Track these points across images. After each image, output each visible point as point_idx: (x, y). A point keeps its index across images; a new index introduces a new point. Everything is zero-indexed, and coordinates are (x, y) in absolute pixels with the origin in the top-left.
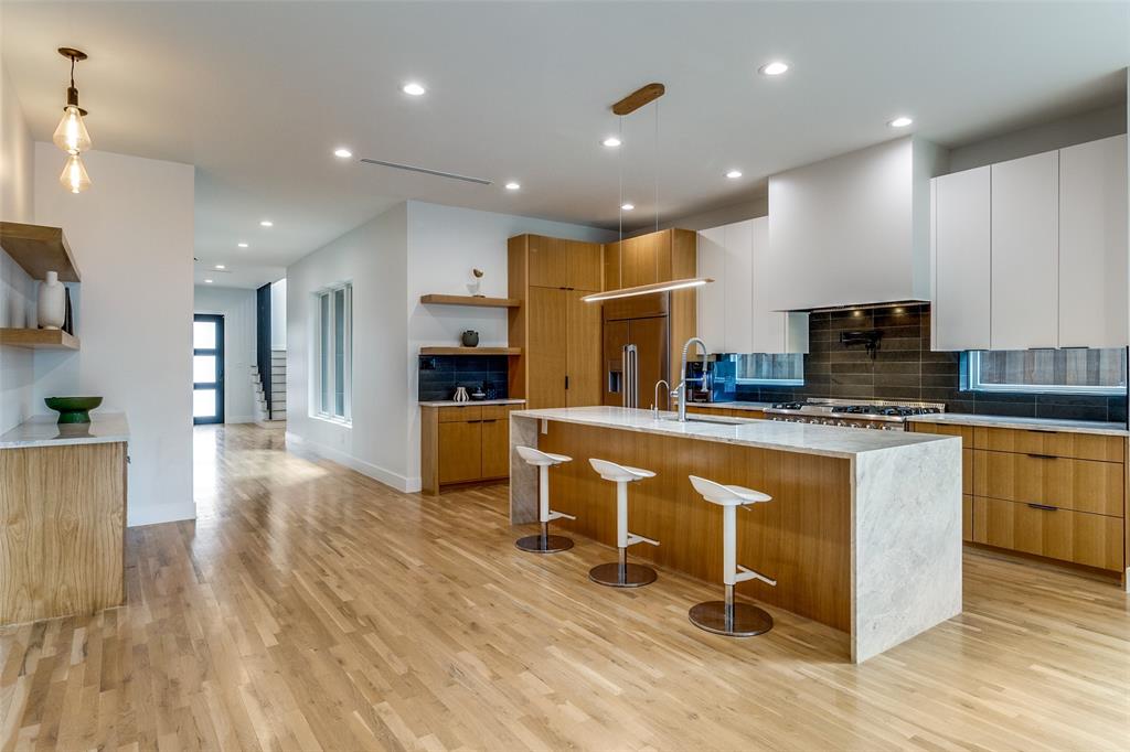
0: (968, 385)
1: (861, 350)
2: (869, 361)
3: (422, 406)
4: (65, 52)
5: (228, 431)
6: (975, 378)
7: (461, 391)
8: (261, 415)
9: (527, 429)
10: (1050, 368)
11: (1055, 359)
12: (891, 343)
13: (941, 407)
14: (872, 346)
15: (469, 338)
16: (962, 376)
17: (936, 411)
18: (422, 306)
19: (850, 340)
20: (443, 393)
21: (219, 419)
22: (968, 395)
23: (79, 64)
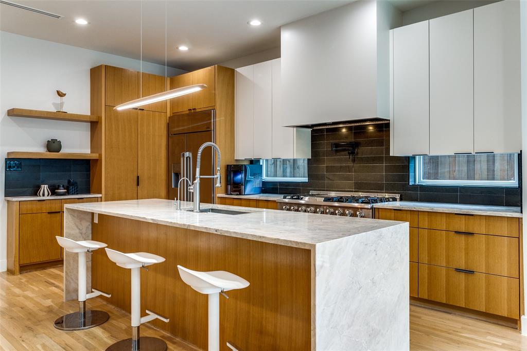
0: (415, 181)
1: (344, 156)
2: (350, 164)
3: (8, 201)
6: (419, 176)
7: (45, 188)
9: (81, 220)
10: (465, 168)
11: (468, 162)
12: (364, 151)
13: (398, 196)
14: (353, 153)
15: (53, 146)
16: (411, 174)
17: (394, 200)
18: (9, 118)
19: (338, 148)
20: (30, 190)
22: (416, 188)
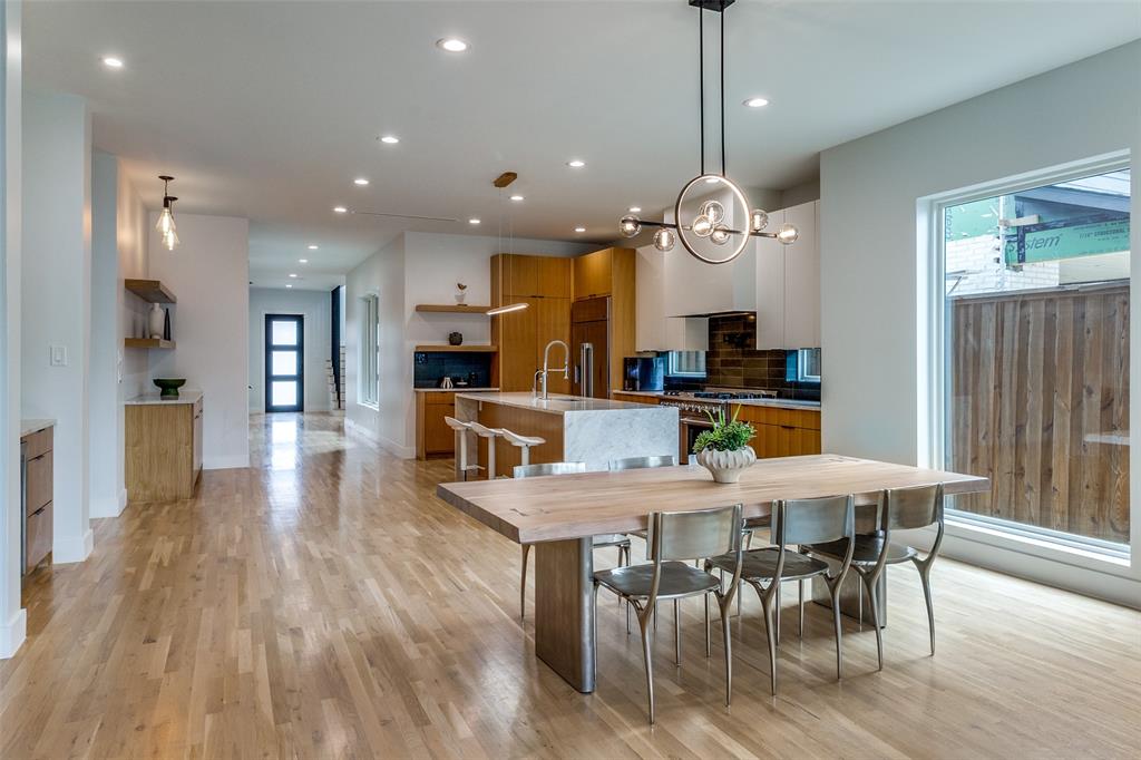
0: (797, 377)
2: (740, 358)
3: (417, 392)
4: (162, 178)
5: (306, 418)
6: (803, 371)
7: (447, 380)
8: (333, 405)
9: (470, 407)
13: (774, 393)
15: (455, 338)
16: (790, 370)
17: (770, 397)
18: (417, 314)
19: (730, 339)
20: (435, 382)
21: (299, 408)
22: (797, 385)
23: (169, 182)
